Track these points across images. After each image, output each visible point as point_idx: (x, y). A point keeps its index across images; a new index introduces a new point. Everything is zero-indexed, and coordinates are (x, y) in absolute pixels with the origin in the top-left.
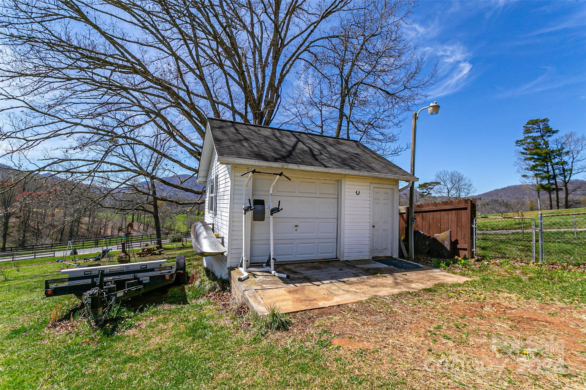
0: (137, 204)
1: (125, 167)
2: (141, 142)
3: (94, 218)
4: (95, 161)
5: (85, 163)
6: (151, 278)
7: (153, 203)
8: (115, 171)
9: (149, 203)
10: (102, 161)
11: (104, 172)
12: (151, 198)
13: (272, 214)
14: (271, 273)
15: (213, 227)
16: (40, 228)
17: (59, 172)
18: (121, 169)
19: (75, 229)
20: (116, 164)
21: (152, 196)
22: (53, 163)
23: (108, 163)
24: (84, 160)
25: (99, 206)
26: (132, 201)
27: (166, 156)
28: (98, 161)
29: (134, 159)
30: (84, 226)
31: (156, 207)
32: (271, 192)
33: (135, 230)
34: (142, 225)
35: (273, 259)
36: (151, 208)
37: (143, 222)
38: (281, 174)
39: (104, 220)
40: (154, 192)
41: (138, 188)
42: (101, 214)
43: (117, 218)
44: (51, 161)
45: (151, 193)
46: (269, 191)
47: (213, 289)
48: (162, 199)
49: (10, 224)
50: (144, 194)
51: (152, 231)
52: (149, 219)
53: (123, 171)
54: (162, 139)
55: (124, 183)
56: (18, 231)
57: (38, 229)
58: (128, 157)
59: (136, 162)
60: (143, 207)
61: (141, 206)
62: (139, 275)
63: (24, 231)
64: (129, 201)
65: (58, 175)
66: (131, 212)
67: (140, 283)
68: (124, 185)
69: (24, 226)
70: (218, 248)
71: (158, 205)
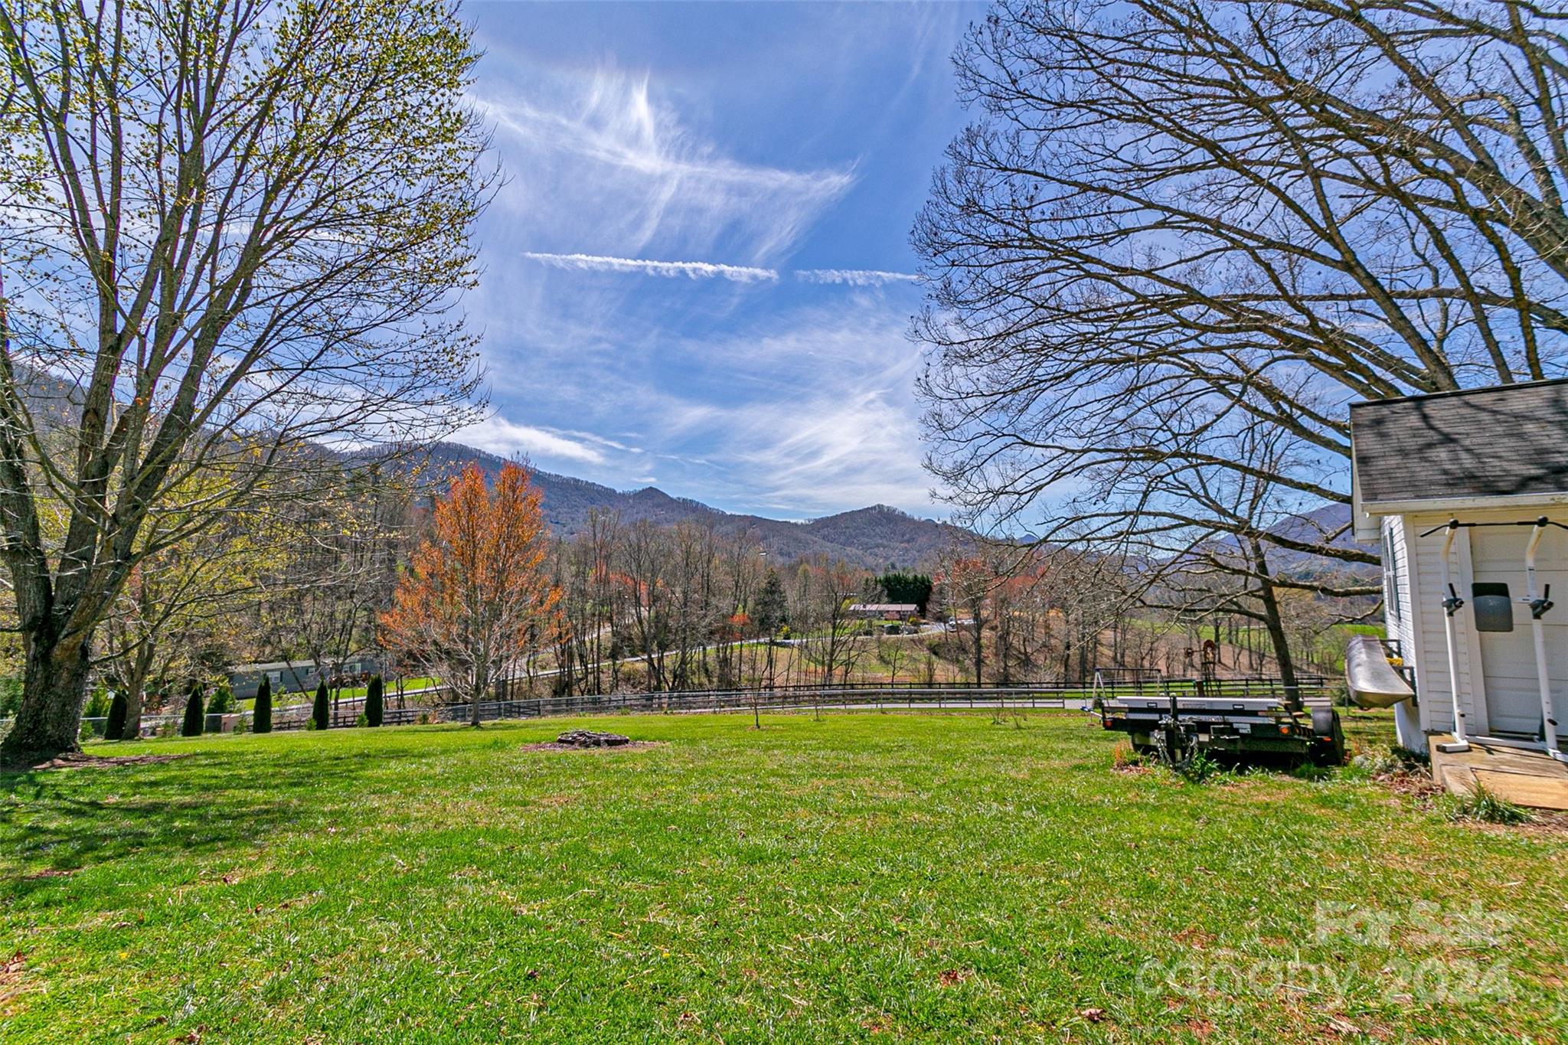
0: (1221, 596)
1: (1183, 518)
2: (1211, 458)
3: (1124, 632)
4: (1126, 514)
5: (1109, 520)
6: (1253, 726)
7: (1262, 593)
8: (1165, 529)
9: (1252, 594)
10: (1139, 512)
11: (1143, 532)
12: (1255, 584)
13: (1537, 616)
14: (1547, 753)
15: (1399, 648)
16: (1029, 650)
17: (1072, 541)
18: (1175, 522)
19: (1090, 656)
20: (1164, 514)
21: (1255, 575)
22: (1058, 528)
23: (1149, 514)
24: (1106, 515)
25: (1138, 604)
26: (1209, 590)
27: (1278, 480)
28: (1131, 513)
29: (1202, 493)
30: (1106, 651)
31: (1270, 602)
32: (1530, 562)
33: (1226, 667)
34: (1246, 653)
35: (1550, 721)
36: (1260, 607)
37: (1246, 643)
38: (1543, 522)
39: (1148, 639)
40: (1262, 567)
41: (1218, 559)
42: (1140, 622)
43: (1177, 634)
44: (1055, 524)
45: (1253, 566)
46: (1524, 560)
47: (1388, 769)
48: (1283, 584)
49: (983, 641)
50: (1235, 572)
51: (1272, 670)
52: (1260, 636)
53: (1181, 525)
54: (1266, 432)
55: (1187, 551)
56: (996, 655)
57: (1026, 653)
58: (1187, 487)
59: (1207, 496)
60: (1236, 604)
61: (1231, 601)
62: (1231, 719)
63: (1005, 656)
64: (1200, 590)
65: (1071, 547)
66: (1210, 617)
67: (1236, 731)
68: (1187, 557)
69: (1004, 648)
70: (1393, 687)
71: (1277, 599)
